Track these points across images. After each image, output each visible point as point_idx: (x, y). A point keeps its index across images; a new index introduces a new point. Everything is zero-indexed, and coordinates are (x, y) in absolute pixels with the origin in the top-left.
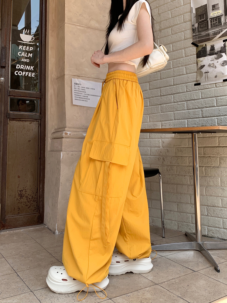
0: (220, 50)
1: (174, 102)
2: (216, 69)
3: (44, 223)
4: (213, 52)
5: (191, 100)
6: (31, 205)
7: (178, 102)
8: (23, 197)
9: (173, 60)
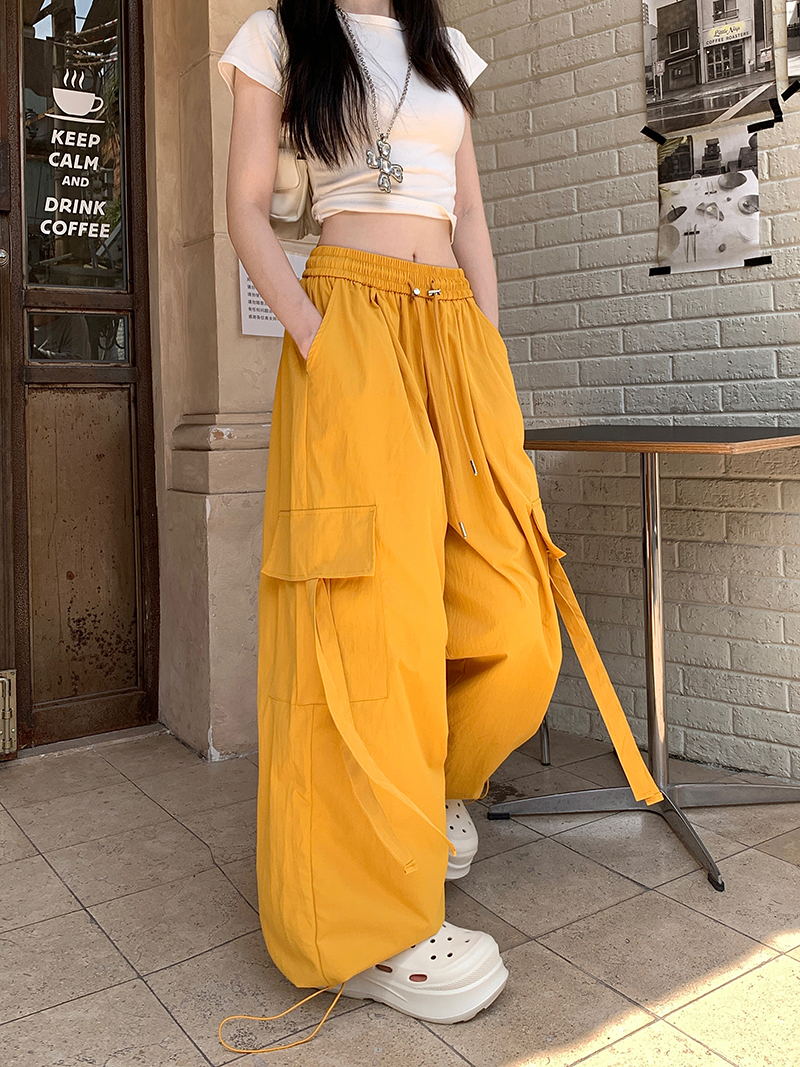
0: (736, 157)
1: (582, 328)
2: (721, 223)
3: (161, 718)
4: (712, 163)
5: (639, 322)
6: (114, 664)
7: (594, 327)
8: (88, 641)
9: (581, 183)
